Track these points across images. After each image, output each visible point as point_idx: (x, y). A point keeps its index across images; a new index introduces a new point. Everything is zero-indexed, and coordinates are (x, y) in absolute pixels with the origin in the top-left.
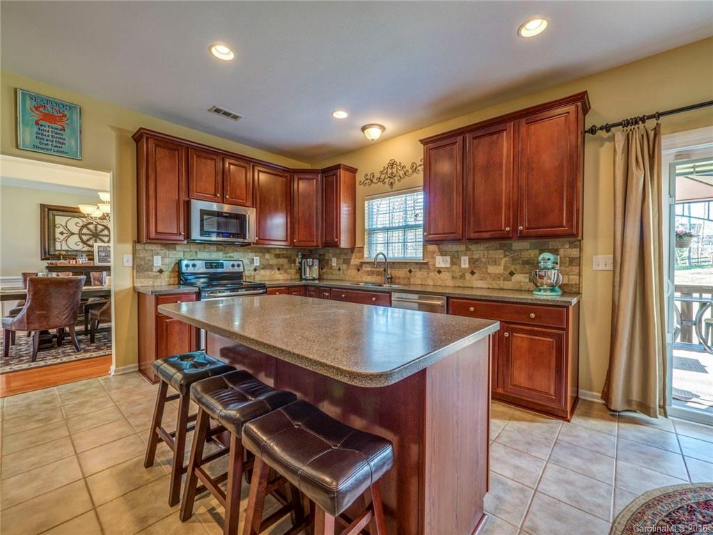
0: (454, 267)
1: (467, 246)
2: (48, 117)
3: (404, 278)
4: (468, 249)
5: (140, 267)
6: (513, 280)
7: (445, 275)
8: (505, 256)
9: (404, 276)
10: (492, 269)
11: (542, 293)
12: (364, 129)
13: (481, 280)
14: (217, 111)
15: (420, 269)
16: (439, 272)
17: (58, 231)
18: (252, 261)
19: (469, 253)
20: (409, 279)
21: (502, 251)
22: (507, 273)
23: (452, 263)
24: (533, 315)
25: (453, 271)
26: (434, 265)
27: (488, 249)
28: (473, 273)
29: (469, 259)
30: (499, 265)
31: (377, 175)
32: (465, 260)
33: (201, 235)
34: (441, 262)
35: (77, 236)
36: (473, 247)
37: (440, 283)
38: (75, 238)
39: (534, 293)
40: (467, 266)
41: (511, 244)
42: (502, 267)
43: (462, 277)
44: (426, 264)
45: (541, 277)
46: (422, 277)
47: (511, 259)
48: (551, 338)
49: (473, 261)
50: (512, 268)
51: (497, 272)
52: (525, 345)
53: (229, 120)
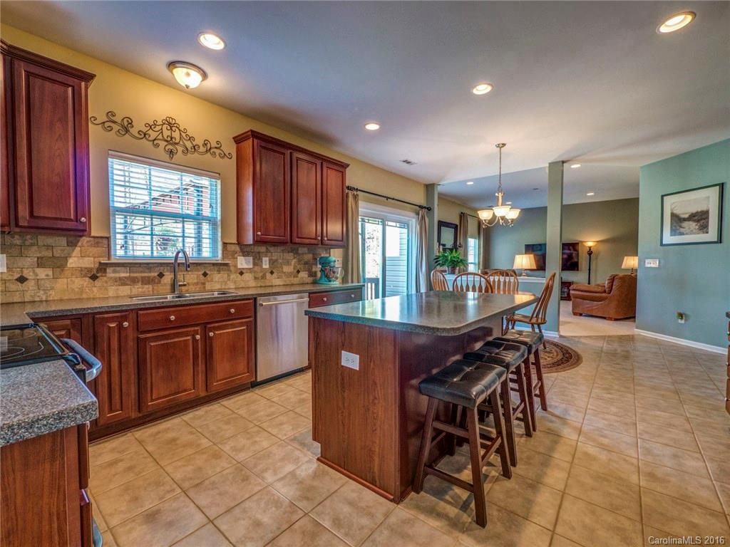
0: (256, 267)
1: (267, 248)
3: (197, 284)
4: (268, 251)
6: (299, 277)
7: (247, 276)
8: (294, 258)
9: (196, 281)
10: (287, 269)
13: (278, 278)
15: (219, 271)
16: (241, 273)
19: (269, 254)
20: (204, 284)
21: (292, 254)
22: (296, 271)
23: (254, 264)
25: (255, 272)
26: (236, 266)
27: (283, 251)
28: (272, 273)
29: (270, 260)
30: (291, 265)
31: (139, 126)
32: (266, 261)
34: (243, 262)
36: (272, 249)
37: (242, 285)
40: (267, 266)
41: (298, 249)
42: (292, 267)
43: (264, 277)
44: (226, 265)
46: (221, 280)
47: (297, 260)
49: (272, 262)
50: (299, 267)
51: (289, 271)
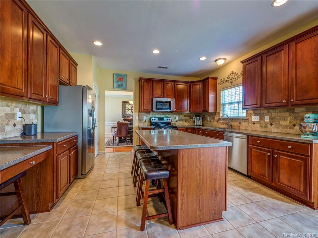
0: (261, 121)
1: (268, 111)
2: (120, 79)
3: (237, 126)
4: (269, 112)
5: (140, 120)
6: (295, 129)
7: (257, 125)
8: (290, 116)
9: (237, 125)
10: (282, 123)
11: (306, 136)
12: (216, 61)
13: (276, 128)
14: (160, 67)
15: (245, 122)
16: (254, 124)
17: (126, 109)
18: (175, 118)
19: (270, 114)
20: (239, 126)
21: (289, 113)
22: (291, 125)
23: (260, 119)
24: (290, 147)
25: (261, 123)
26: (251, 120)
27: (280, 112)
28: (271, 124)
29: (269, 117)
30: (287, 120)
31: (226, 79)
32: (267, 118)
33: (156, 109)
34: (256, 118)
35: (130, 110)
36: (272, 111)
37: (254, 129)
38: (130, 111)
39: (302, 136)
40: (268, 121)
41: (294, 109)
42: (289, 122)
43: (266, 126)
44: (248, 119)
45: (305, 127)
46: (245, 126)
47: (294, 117)
48: (301, 160)
49: (271, 118)
50: (295, 122)
51: (286, 124)
52: (286, 163)
53: (165, 69)
